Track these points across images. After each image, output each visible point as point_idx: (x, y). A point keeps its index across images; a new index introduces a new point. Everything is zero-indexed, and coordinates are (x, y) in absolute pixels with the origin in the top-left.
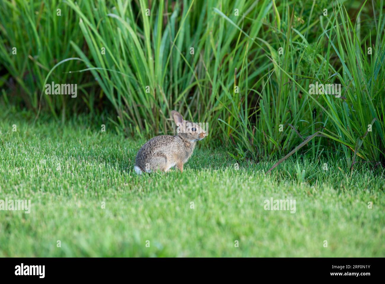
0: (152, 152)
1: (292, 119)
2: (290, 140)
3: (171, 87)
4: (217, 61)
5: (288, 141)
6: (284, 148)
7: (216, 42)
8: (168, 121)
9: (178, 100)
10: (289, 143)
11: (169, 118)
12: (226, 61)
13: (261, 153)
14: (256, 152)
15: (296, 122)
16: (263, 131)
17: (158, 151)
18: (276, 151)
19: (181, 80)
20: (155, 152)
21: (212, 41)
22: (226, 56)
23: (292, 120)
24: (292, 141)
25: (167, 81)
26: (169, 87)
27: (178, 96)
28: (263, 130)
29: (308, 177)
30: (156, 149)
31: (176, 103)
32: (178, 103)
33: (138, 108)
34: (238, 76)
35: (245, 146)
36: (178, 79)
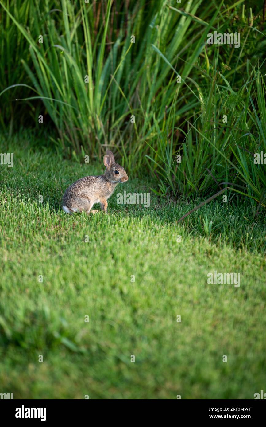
0: (76, 193)
1: (211, 161)
2: (207, 182)
3: (109, 112)
4: (151, 94)
5: (205, 183)
6: (201, 189)
7: (151, 75)
8: (103, 147)
9: (113, 126)
10: (206, 184)
11: (104, 143)
12: (159, 95)
13: (181, 189)
14: (177, 188)
15: (214, 166)
16: (184, 172)
17: (81, 192)
18: (193, 192)
19: (118, 106)
20: (78, 193)
21: (148, 75)
22: (160, 90)
23: (210, 163)
24: (208, 182)
25: (105, 107)
26: (106, 113)
27: (115, 122)
28: (183, 170)
29: (215, 226)
30: (80, 190)
31: (112, 128)
32: (114, 129)
33: (78, 131)
34: (168, 111)
35: (168, 182)
36: (116, 105)
